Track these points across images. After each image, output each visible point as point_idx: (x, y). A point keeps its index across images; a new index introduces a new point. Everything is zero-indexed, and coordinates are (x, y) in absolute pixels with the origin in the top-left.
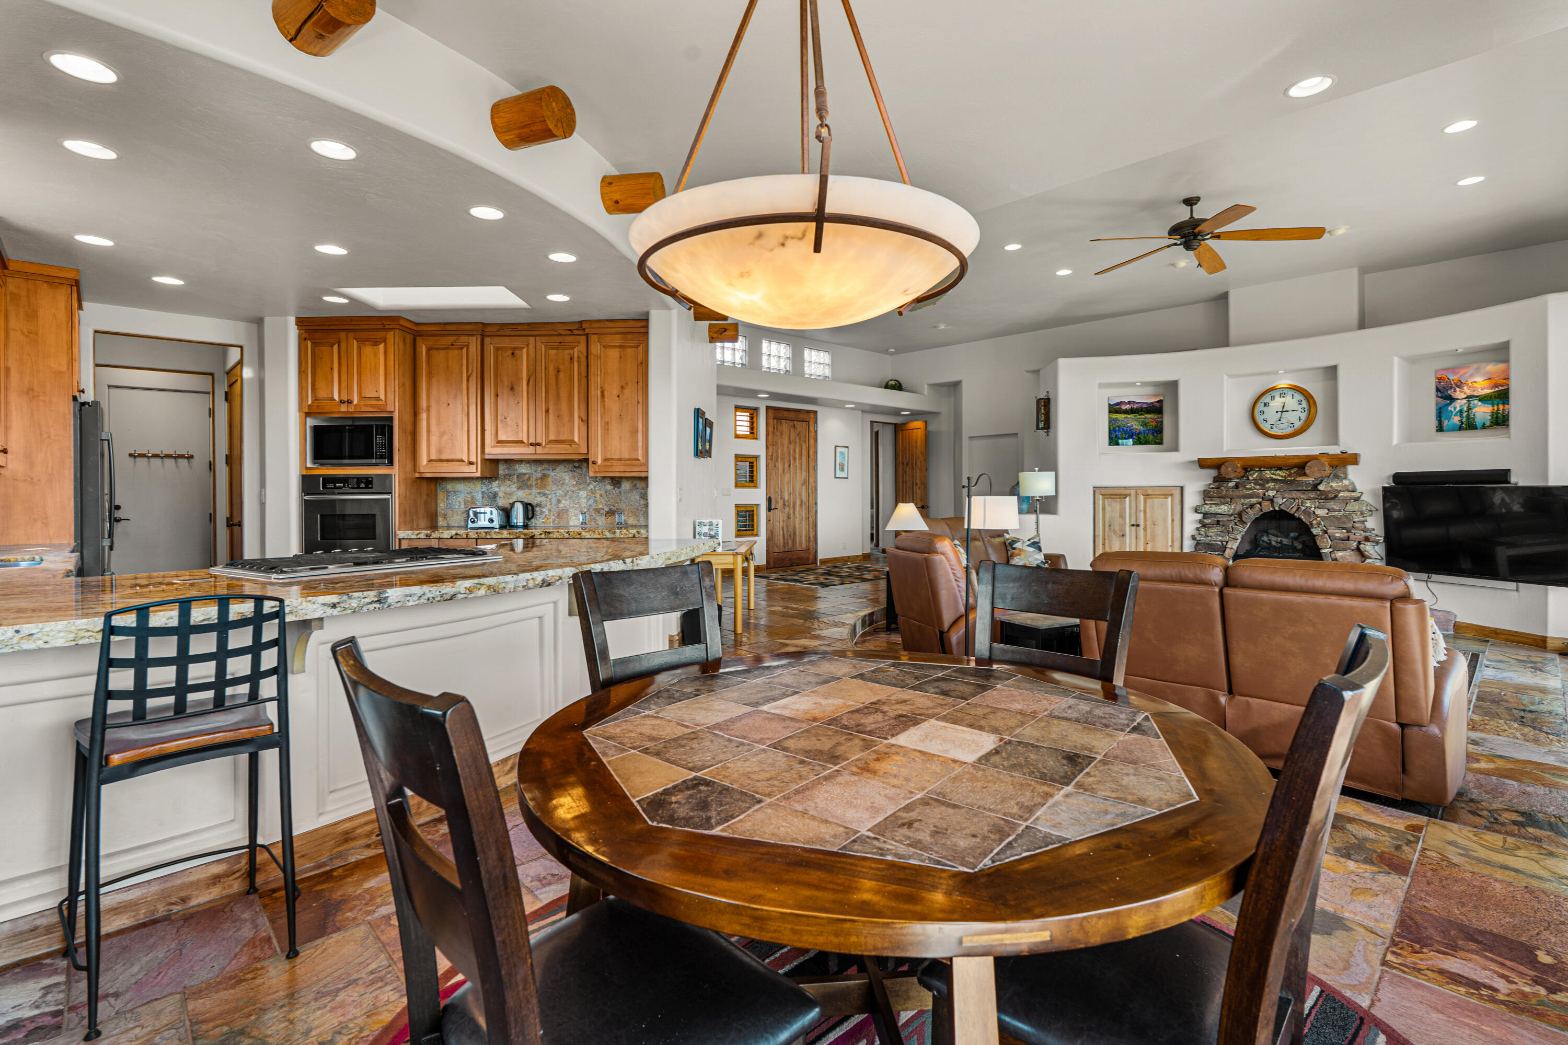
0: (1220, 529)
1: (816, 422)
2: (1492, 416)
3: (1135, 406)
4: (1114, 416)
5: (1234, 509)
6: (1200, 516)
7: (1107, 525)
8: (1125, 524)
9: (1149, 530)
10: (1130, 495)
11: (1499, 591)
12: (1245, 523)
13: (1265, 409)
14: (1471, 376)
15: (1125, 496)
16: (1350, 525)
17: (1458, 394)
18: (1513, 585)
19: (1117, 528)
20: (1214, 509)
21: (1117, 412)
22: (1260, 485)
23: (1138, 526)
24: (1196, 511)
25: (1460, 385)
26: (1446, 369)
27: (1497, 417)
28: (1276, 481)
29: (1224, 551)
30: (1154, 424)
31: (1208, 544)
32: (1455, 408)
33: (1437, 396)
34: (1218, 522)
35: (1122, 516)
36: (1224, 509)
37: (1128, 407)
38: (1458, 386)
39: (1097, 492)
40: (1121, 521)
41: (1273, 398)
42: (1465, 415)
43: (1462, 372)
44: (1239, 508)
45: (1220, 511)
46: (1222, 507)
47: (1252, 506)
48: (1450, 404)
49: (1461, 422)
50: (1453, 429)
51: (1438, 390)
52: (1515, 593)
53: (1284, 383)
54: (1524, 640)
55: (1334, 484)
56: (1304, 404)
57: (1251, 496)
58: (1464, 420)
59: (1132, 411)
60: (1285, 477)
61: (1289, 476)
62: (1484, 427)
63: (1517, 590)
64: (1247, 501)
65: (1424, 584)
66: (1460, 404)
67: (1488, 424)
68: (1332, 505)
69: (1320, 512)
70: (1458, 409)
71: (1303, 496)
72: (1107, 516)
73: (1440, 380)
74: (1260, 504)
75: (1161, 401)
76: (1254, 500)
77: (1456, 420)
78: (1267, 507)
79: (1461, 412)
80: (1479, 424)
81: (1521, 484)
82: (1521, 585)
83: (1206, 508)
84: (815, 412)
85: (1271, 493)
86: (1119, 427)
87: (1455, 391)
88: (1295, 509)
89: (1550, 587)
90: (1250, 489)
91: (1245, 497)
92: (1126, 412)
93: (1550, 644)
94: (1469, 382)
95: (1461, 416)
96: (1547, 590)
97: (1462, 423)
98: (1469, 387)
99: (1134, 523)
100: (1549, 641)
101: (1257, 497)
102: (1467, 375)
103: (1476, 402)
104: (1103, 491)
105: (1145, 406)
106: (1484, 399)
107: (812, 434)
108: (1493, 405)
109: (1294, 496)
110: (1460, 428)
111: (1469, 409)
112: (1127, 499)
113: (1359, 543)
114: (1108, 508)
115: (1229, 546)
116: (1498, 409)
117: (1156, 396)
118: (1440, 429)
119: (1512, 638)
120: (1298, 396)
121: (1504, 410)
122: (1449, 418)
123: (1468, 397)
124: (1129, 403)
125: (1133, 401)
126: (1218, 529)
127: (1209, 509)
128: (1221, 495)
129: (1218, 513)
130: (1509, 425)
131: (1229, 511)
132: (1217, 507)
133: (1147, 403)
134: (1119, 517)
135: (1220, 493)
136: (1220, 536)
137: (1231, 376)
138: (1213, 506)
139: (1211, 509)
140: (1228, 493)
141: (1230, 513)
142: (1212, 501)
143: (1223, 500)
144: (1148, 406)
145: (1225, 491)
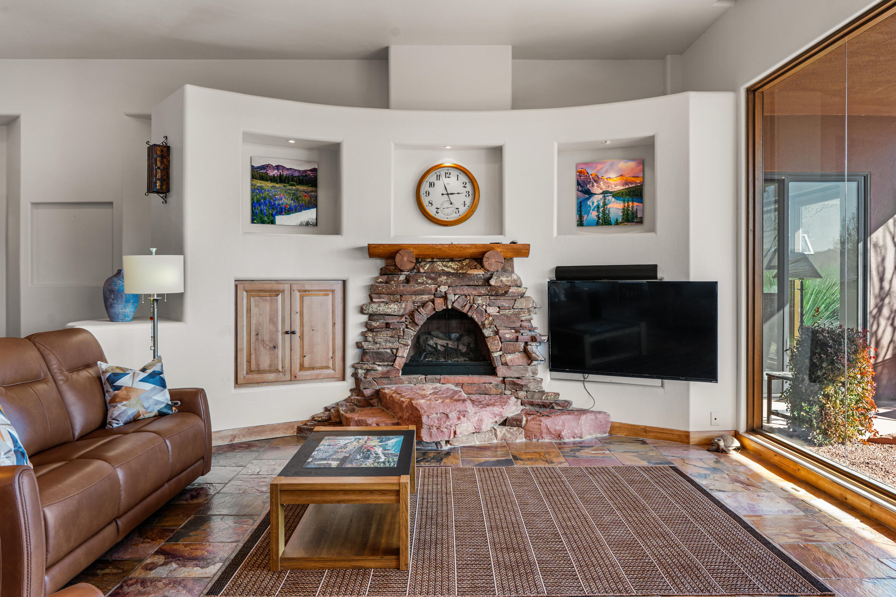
0: (389, 333)
2: (623, 212)
3: (285, 173)
4: (259, 183)
5: (405, 309)
6: (365, 318)
7: (253, 334)
8: (277, 331)
9: (306, 338)
10: (283, 291)
11: (647, 389)
12: (417, 325)
13: (431, 190)
14: (607, 172)
15: (276, 293)
16: (518, 325)
17: (596, 189)
18: (658, 382)
19: (267, 338)
20: (383, 309)
21: (264, 178)
22: (432, 279)
23: (293, 333)
24: (362, 311)
25: (597, 180)
26: (586, 164)
27: (627, 214)
28: (448, 274)
29: (394, 361)
30: (307, 199)
31: (377, 353)
32: (593, 203)
33: (578, 190)
34: (387, 325)
35: (273, 321)
36: (393, 308)
37: (275, 173)
38: (595, 181)
39: (240, 287)
40: (272, 327)
41: (438, 177)
42: (601, 210)
43: (599, 167)
44: (410, 307)
45: (389, 311)
46: (392, 306)
47: (424, 305)
48: (588, 199)
49: (598, 216)
50: (589, 225)
51: (578, 184)
52: (661, 389)
53: (448, 161)
54: (670, 436)
55: (504, 279)
56: (469, 187)
57: (422, 293)
58: (600, 216)
59: (281, 179)
60: (457, 270)
61: (461, 268)
62: (617, 223)
63: (662, 386)
64: (418, 298)
65: (581, 384)
66: (597, 200)
67: (620, 220)
68: (504, 302)
69: (492, 310)
70: (595, 204)
71: (474, 292)
72: (254, 321)
73: (580, 173)
74: (433, 301)
75: (315, 170)
76: (425, 297)
77: (594, 215)
78: (440, 305)
79: (598, 207)
80: (613, 221)
81: (666, 280)
82: (666, 381)
83: (374, 308)
85: (443, 289)
86: (264, 198)
87: (593, 186)
88: (467, 307)
89: (691, 383)
90: (422, 283)
91: (416, 293)
92: (273, 179)
93: (694, 439)
94: (605, 177)
95: (598, 211)
96: (689, 385)
97: (599, 218)
98: (605, 183)
99: (288, 329)
100: (691, 436)
101: (429, 294)
102: (603, 171)
103: (610, 198)
104: (248, 286)
105: (296, 174)
106: (617, 195)
108: (624, 201)
109: (466, 292)
110: (598, 224)
111: (605, 204)
112: (280, 297)
113: (526, 343)
114: (254, 310)
115: (399, 354)
116: (628, 206)
117: (309, 162)
118: (581, 223)
119: (659, 435)
120: (463, 178)
121: (633, 207)
122: (588, 213)
123: (604, 193)
124: (278, 167)
125: (283, 166)
126: (387, 334)
127: (376, 308)
128: (389, 291)
129: (387, 313)
130: (641, 222)
131: (399, 311)
132: (387, 306)
133: (299, 171)
134: (268, 322)
135: (389, 289)
136: (390, 342)
137: (398, 146)
138: (382, 305)
139: (378, 308)
140: (398, 289)
141: (400, 313)
142: (380, 298)
143: (392, 297)
144: (300, 175)
145: (396, 286)
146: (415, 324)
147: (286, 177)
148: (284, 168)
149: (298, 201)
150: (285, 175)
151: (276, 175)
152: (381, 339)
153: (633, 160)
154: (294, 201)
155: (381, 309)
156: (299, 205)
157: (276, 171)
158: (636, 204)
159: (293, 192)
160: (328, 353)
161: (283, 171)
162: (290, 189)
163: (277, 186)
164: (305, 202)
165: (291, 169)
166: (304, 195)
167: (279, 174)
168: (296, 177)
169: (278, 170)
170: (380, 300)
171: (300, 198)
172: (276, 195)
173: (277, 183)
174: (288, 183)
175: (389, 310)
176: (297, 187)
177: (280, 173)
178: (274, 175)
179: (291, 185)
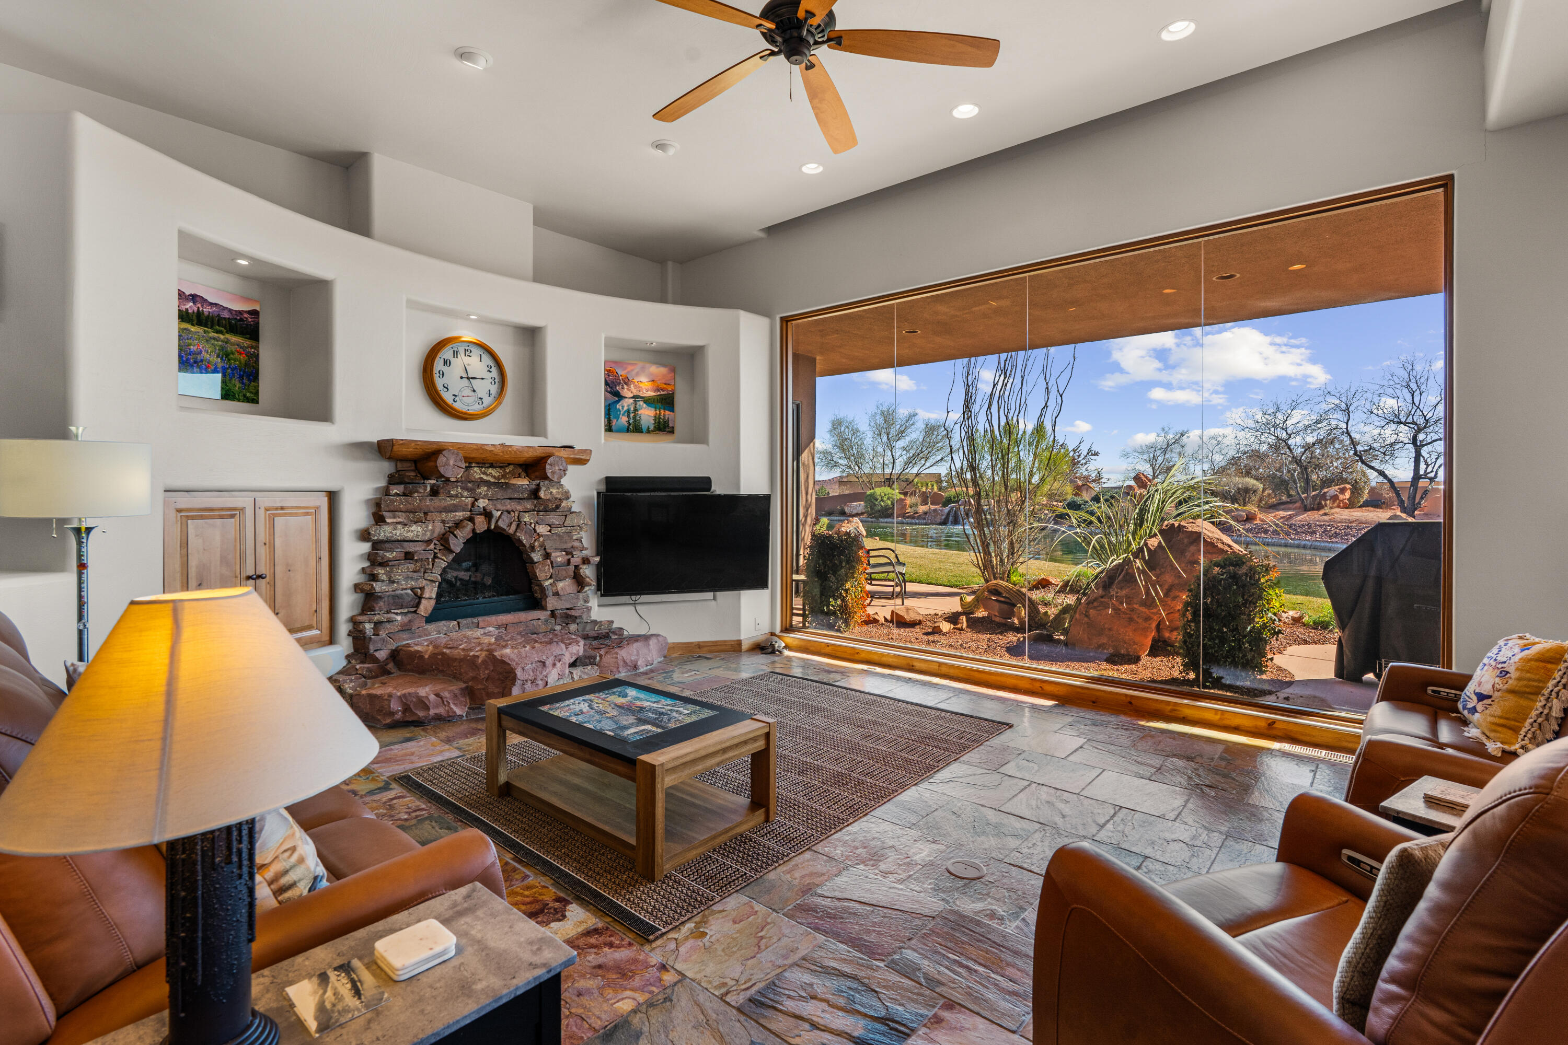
0: (412, 566)
2: (655, 420)
3: (207, 310)
5: (433, 531)
6: (366, 547)
7: (193, 583)
8: (234, 576)
9: (279, 584)
10: (242, 508)
11: (700, 603)
12: (451, 551)
13: (445, 369)
14: (637, 374)
15: (232, 512)
16: (569, 545)
17: (625, 392)
18: (710, 595)
20: (400, 532)
22: (468, 490)
23: (260, 577)
24: (364, 535)
25: (627, 382)
26: (615, 362)
27: (659, 422)
28: (487, 483)
29: (418, 605)
30: (243, 358)
31: (394, 597)
32: (623, 407)
33: (606, 391)
34: (408, 556)
35: (225, 558)
36: (415, 531)
38: (626, 383)
39: (172, 501)
40: (224, 571)
41: (455, 354)
42: (632, 415)
43: (630, 368)
44: (439, 529)
45: (410, 535)
46: (414, 527)
47: (458, 525)
48: (618, 402)
49: (628, 422)
50: (619, 431)
51: (607, 384)
52: (713, 603)
53: (468, 336)
54: (723, 648)
55: (554, 491)
56: (495, 373)
57: (455, 509)
58: (631, 422)
60: (498, 478)
61: (504, 476)
62: (648, 431)
63: (715, 598)
64: (451, 516)
65: (632, 608)
66: (627, 404)
67: (652, 428)
68: (555, 519)
69: (542, 529)
70: (625, 408)
71: (519, 508)
72: (194, 562)
73: (608, 372)
74: (471, 519)
75: (255, 313)
76: (460, 515)
77: (624, 420)
78: (481, 525)
79: (628, 411)
80: (644, 428)
82: (718, 594)
83: (385, 532)
85: (482, 503)
87: (623, 388)
88: (514, 527)
89: (742, 592)
90: (456, 496)
91: (448, 510)
93: (745, 646)
94: (636, 380)
95: (628, 416)
96: (740, 594)
97: (630, 424)
98: (636, 386)
99: (251, 572)
100: (743, 643)
101: (464, 511)
102: (634, 373)
103: (641, 403)
104: (183, 503)
105: (226, 315)
106: (649, 401)
108: (656, 408)
109: (509, 508)
110: (628, 430)
111: (636, 410)
112: (236, 519)
113: (576, 567)
114: (193, 543)
115: (426, 595)
116: (660, 414)
117: (247, 299)
118: (609, 429)
119: (713, 648)
120: (487, 360)
121: (664, 415)
122: (617, 418)
123: (635, 397)
124: (194, 298)
125: (202, 298)
126: (408, 567)
127: (391, 532)
128: (410, 507)
129: (408, 539)
130: (672, 431)
131: (424, 534)
132: (406, 529)
133: (230, 310)
134: (218, 563)
135: (410, 504)
136: (412, 579)
137: (413, 305)
138: (399, 526)
139: (394, 532)
140: (423, 504)
141: (426, 538)
142: (394, 518)
143: (411, 515)
144: (231, 317)
145: (420, 500)
146: (447, 549)
147: (209, 316)
148: (204, 301)
149: (229, 360)
150: (206, 314)
151: (190, 311)
152: (400, 575)
153: (664, 365)
154: (222, 359)
155: (398, 532)
156: (230, 367)
157: (191, 304)
158: (667, 413)
159: (220, 343)
160: (311, 605)
161: (202, 306)
162: (214, 339)
163: (193, 329)
164: (240, 363)
165: (216, 304)
166: (238, 352)
167: (196, 309)
168: (225, 319)
169: (194, 303)
170: (395, 520)
171: (232, 356)
172: (190, 344)
173: (193, 325)
174: (211, 328)
175: (409, 533)
176: (228, 336)
177: (198, 308)
178: (187, 310)
179: (217, 332)
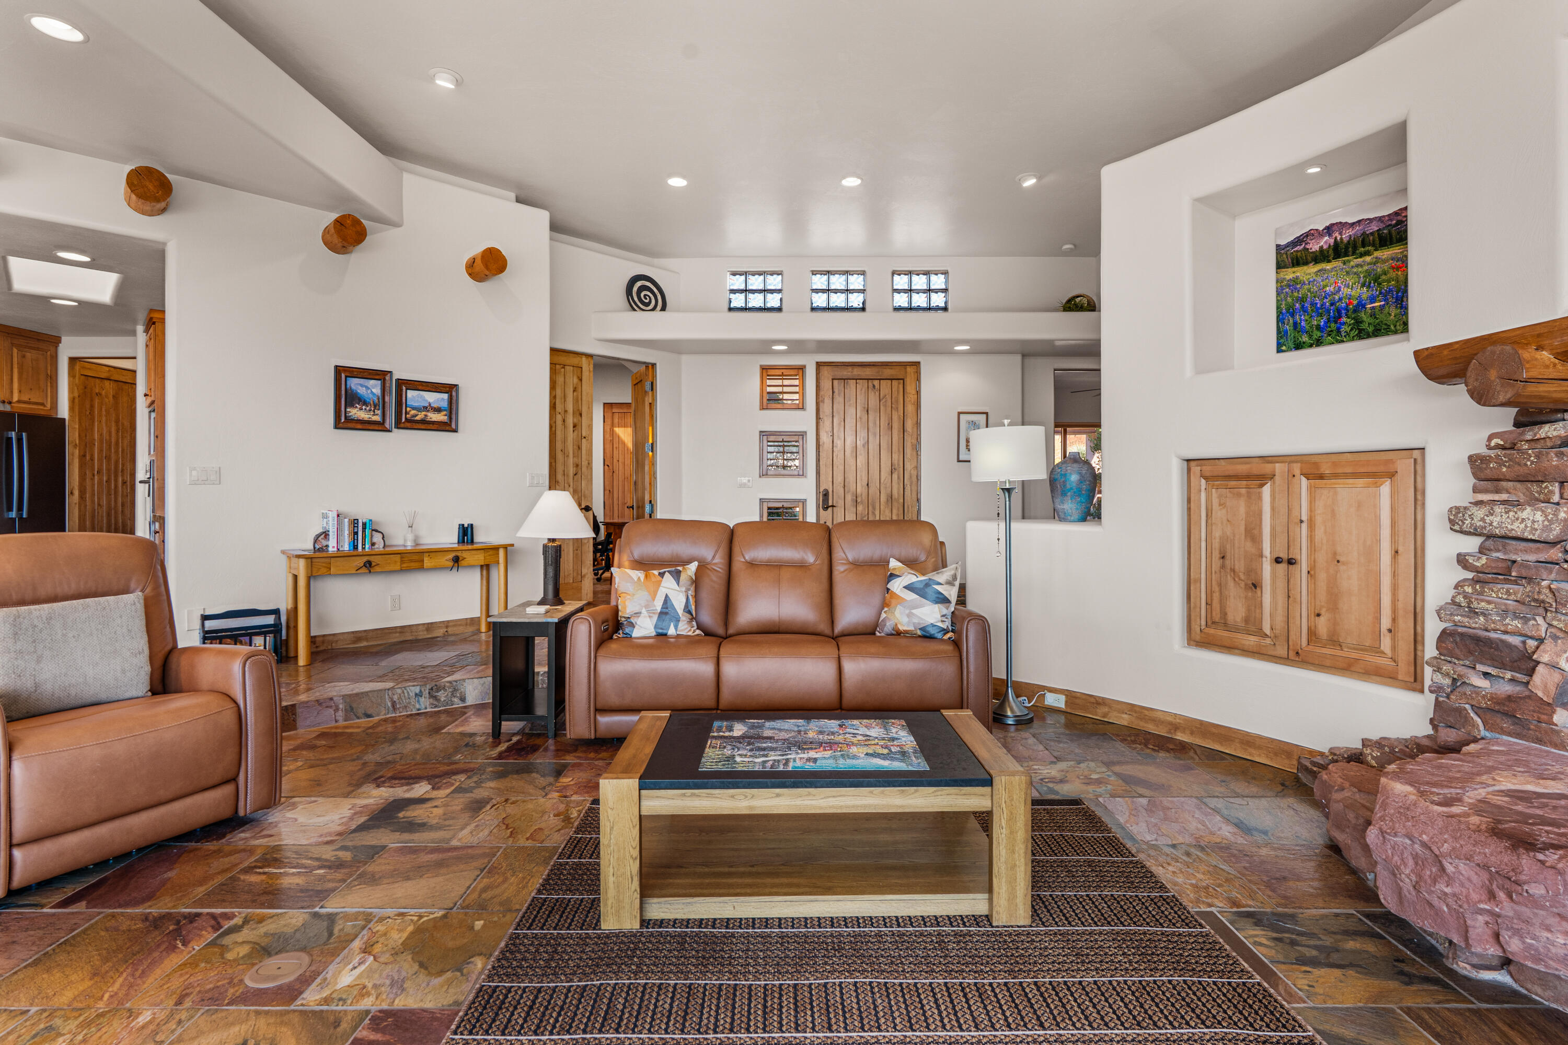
0: (1522, 591)
1: (918, 379)
3: (1346, 235)
4: (1289, 274)
7: (1216, 555)
8: (1261, 556)
9: (1322, 576)
10: (1272, 477)
15: (1262, 479)
19: (1240, 566)
20: (1502, 521)
21: (1297, 262)
23: (1291, 562)
24: (1456, 523)
29: (1531, 672)
31: (1477, 640)
34: (1510, 568)
35: (1253, 534)
36: (1531, 520)
37: (1325, 242)
39: (1196, 470)
40: (1249, 546)
45: (1517, 528)
46: (1527, 513)
59: (1338, 251)
72: (1217, 533)
83: (1482, 516)
84: (917, 364)
86: (1301, 300)
92: (1321, 257)
99: (1282, 553)
104: (1208, 469)
105: (1374, 227)
107: (911, 397)
112: (1266, 490)
114: (1219, 514)
115: (1546, 655)
124: (1329, 230)
125: (1341, 223)
126: (1508, 592)
127: (1483, 520)
128: (1522, 471)
129: (1513, 534)
131: (1547, 529)
132: (1511, 514)
133: (1380, 219)
134: (1243, 537)
135: (1519, 464)
136: (1516, 616)
138: (1498, 509)
139: (1488, 519)
140: (1545, 464)
141: (1551, 537)
142: (1498, 491)
143: (1535, 488)
144: (1382, 226)
145: (1537, 457)
147: (1349, 242)
148: (1342, 225)
149: (1380, 284)
150: (1345, 240)
151: (1325, 247)
152: (1489, 602)
154: (1369, 287)
155: (1496, 520)
156: (1381, 293)
157: (1327, 238)
159: (1366, 268)
160: (1378, 619)
161: (1341, 234)
162: (1357, 266)
163: (1329, 266)
164: (1397, 281)
165: (1359, 221)
166: (1393, 267)
167: (1332, 241)
168: (1372, 234)
169: (1330, 235)
170: (1496, 497)
171: (1384, 277)
172: (1326, 286)
173: (1329, 261)
174: (1354, 253)
175: (1516, 524)
176: (1377, 254)
177: (1336, 238)
178: (1321, 247)
179: (1361, 255)
